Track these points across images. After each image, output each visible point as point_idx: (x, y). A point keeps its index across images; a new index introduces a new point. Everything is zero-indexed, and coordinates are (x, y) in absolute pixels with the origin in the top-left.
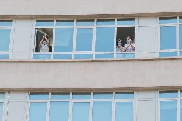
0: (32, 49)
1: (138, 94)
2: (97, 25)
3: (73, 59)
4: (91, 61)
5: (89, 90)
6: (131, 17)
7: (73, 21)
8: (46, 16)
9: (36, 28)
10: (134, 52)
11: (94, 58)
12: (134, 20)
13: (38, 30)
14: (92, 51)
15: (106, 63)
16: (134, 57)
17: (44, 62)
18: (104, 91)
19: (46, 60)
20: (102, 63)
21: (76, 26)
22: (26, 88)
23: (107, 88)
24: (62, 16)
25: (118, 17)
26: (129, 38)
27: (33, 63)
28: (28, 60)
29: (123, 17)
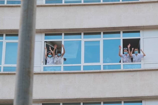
0: (42, 62)
1: (146, 103)
2: (104, 37)
3: (82, 70)
4: (100, 72)
5: (99, 100)
6: (136, 30)
7: (80, 34)
8: (55, 30)
9: (45, 42)
10: (140, 63)
11: (102, 70)
12: (139, 32)
13: (47, 43)
14: (100, 62)
15: (114, 74)
16: (141, 68)
17: (54, 73)
18: (114, 101)
19: (56, 72)
20: (110, 74)
21: (83, 39)
22: (38, 99)
23: (116, 98)
24: (70, 30)
25: (122, 30)
26: (127, 50)
27: (44, 75)
28: (40, 72)
29: (128, 30)
